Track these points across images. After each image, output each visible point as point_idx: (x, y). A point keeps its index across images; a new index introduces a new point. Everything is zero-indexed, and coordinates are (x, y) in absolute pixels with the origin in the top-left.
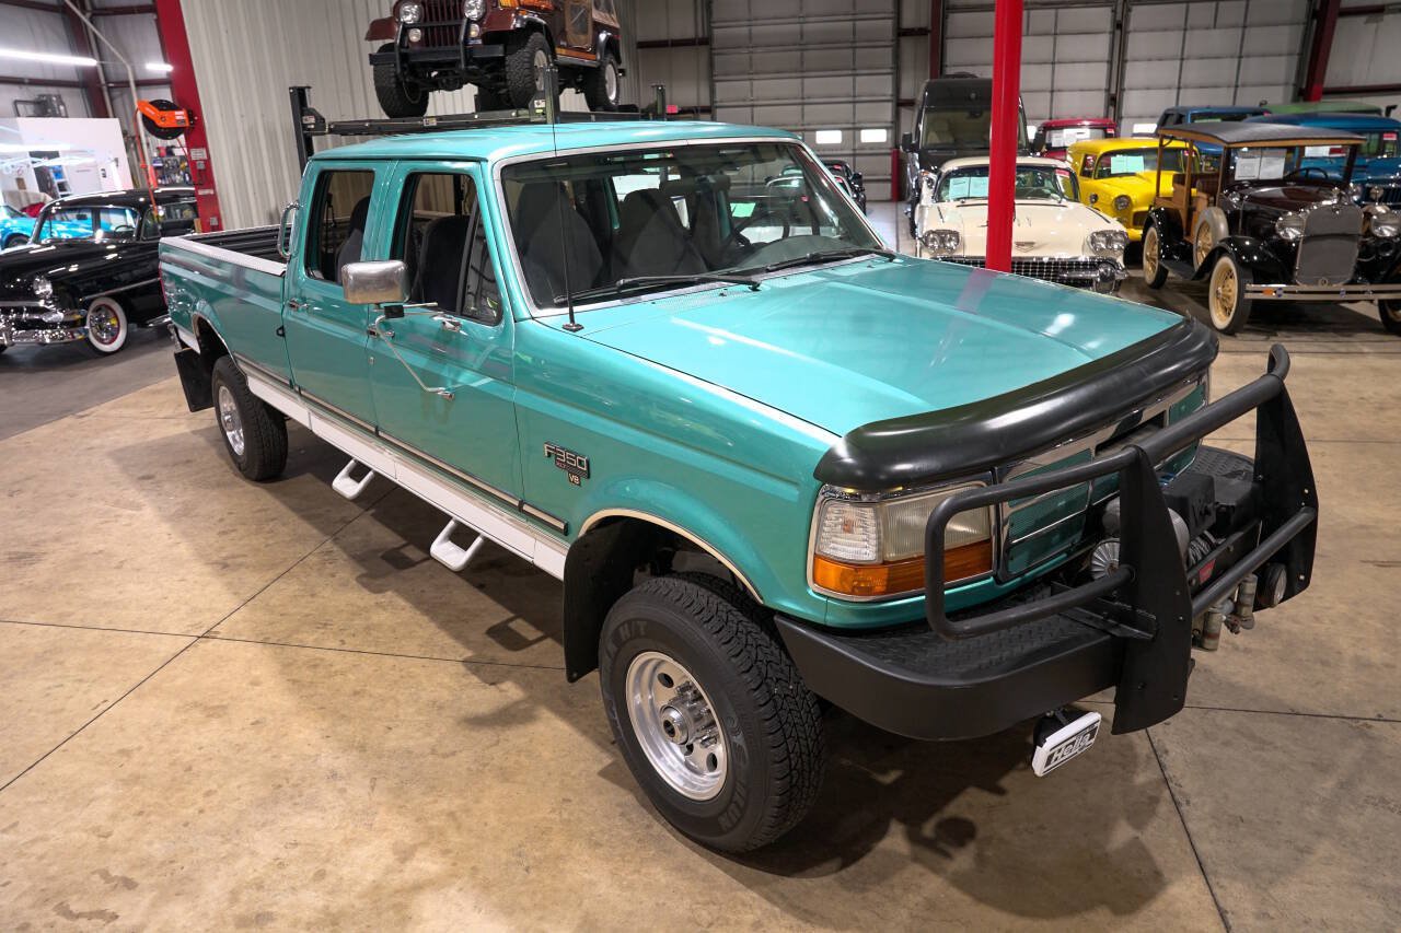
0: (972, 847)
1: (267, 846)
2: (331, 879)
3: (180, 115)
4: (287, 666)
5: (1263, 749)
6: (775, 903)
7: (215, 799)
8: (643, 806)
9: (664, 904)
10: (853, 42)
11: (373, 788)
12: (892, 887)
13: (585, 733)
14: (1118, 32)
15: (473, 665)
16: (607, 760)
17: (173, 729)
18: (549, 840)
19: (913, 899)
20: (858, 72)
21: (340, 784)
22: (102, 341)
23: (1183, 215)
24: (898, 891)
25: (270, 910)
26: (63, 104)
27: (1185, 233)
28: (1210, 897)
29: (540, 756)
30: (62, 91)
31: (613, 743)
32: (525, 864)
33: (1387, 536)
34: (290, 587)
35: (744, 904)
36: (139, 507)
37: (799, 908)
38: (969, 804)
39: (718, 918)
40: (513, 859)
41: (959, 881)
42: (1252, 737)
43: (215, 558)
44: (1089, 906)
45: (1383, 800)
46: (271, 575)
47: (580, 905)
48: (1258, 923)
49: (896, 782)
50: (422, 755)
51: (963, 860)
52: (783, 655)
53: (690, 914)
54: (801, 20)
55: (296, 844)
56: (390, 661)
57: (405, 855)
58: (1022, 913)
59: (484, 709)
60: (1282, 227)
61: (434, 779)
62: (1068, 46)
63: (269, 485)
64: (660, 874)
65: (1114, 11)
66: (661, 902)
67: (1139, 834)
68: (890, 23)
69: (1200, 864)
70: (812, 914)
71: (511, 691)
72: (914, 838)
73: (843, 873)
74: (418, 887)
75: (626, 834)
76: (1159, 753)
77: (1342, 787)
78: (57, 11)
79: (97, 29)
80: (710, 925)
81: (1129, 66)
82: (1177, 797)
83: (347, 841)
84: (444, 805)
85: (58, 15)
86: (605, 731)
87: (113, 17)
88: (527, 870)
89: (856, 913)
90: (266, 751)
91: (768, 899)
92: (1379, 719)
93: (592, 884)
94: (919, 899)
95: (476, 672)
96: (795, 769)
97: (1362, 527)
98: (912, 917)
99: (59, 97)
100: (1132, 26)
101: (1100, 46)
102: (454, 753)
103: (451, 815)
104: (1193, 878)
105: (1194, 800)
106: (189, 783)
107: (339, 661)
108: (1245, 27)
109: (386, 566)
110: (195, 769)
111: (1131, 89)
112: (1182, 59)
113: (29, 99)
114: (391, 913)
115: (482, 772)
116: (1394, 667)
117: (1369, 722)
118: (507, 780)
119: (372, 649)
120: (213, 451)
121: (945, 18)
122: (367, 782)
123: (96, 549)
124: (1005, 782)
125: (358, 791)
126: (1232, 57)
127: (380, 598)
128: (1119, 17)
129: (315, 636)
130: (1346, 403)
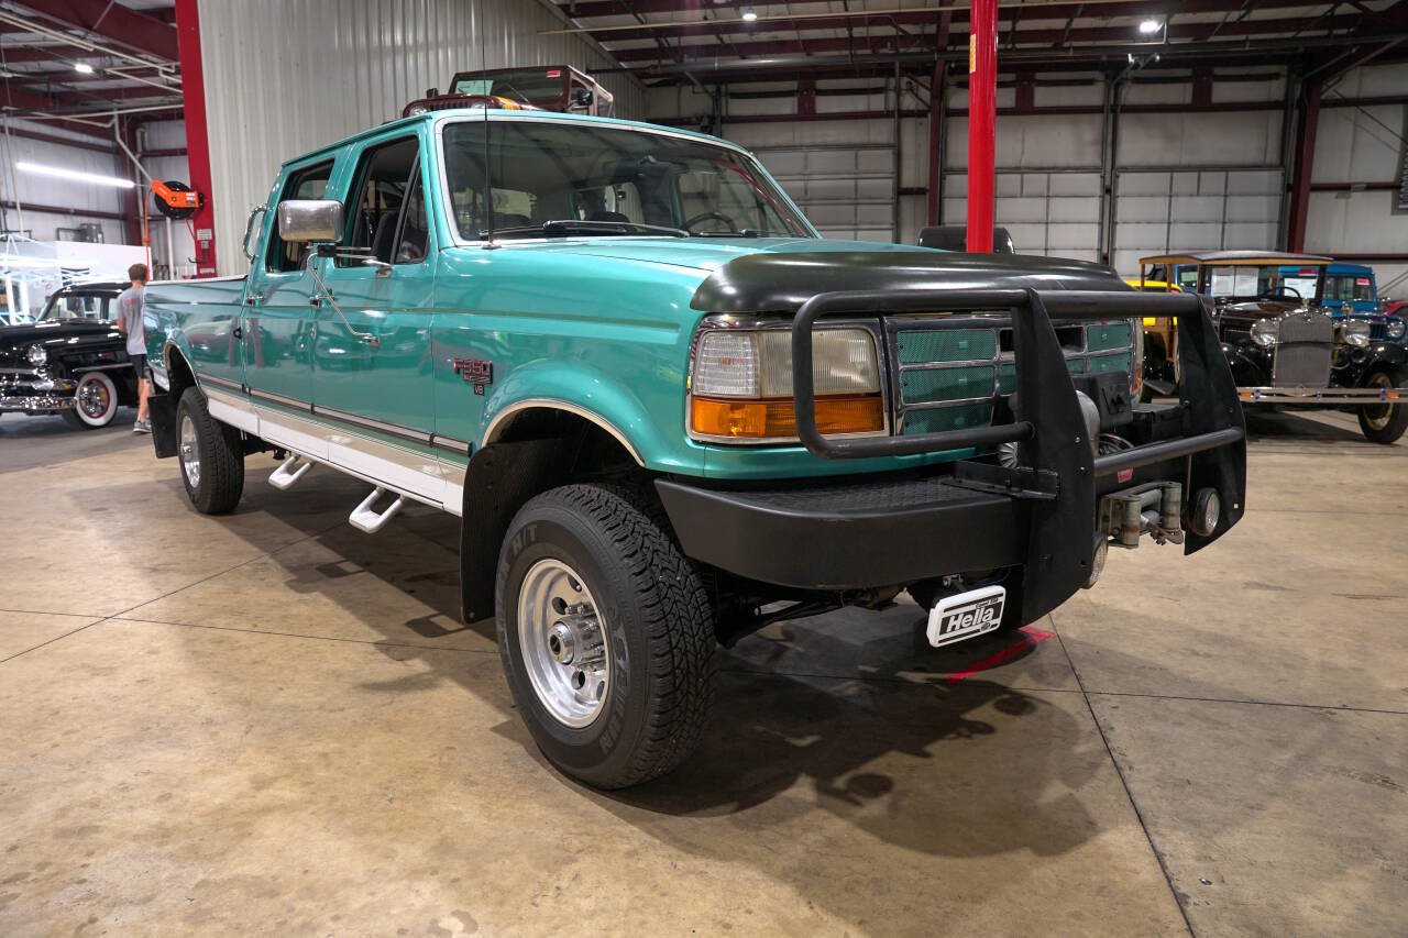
0: (886, 798)
1: (114, 773)
2: (176, 801)
3: (191, 197)
4: (189, 641)
5: (1217, 729)
6: (657, 837)
7: (74, 737)
8: (532, 755)
9: (533, 833)
10: (856, 199)
11: (247, 733)
12: (791, 827)
13: (485, 698)
14: (1107, 197)
15: (382, 647)
16: (502, 719)
17: (53, 682)
18: (423, 778)
19: (812, 838)
20: (860, 227)
21: (213, 729)
22: (90, 415)
23: (1166, 338)
24: (796, 831)
25: (98, 824)
26: (101, 233)
27: (1167, 354)
28: (1147, 842)
29: (432, 714)
30: (104, 222)
31: (513, 707)
32: (391, 796)
33: (1363, 578)
34: (217, 586)
35: (621, 836)
36: (83, 529)
37: (681, 841)
38: (890, 764)
39: (589, 847)
40: (378, 791)
41: (866, 825)
42: (1206, 719)
43: (147, 565)
44: (1011, 847)
45: (1343, 769)
46: (196, 578)
47: (439, 831)
48: (1197, 864)
49: (812, 746)
50: (310, 710)
51: (875, 808)
52: (673, 549)
53: (561, 843)
54: (806, 177)
55: (149, 773)
56: (298, 641)
57: (261, 784)
58: (934, 852)
59: (384, 678)
60: (1257, 333)
61: (314, 727)
62: (1060, 208)
63: (219, 518)
64: (535, 810)
65: (1103, 177)
66: (530, 831)
67: (1073, 792)
68: (890, 182)
69: (1139, 816)
70: (696, 846)
71: (418, 666)
72: (823, 788)
73: (739, 814)
74: (267, 810)
75: (507, 776)
76: (1103, 730)
77: (1300, 759)
78: (111, 152)
79: (144, 167)
80: (580, 851)
81: (1118, 227)
82: (1120, 764)
83: (203, 773)
84: (319, 748)
85: (111, 156)
86: (507, 698)
87: (159, 158)
88: (391, 800)
89: (746, 847)
90: (144, 702)
91: (649, 832)
92: (1344, 707)
93: (459, 814)
94: (820, 838)
95: (386, 651)
96: (678, 667)
97: (1337, 571)
98: (808, 851)
99: (99, 226)
100: (1120, 192)
101: (1092, 208)
102: (342, 710)
103: (324, 755)
104: (1130, 827)
105: (1136, 767)
106: (50, 724)
107: (244, 638)
108: (1226, 196)
109: (319, 574)
110: (62, 714)
111: (1121, 249)
112: (1169, 223)
113: (70, 227)
114: (231, 830)
115: (369, 724)
116: (1363, 670)
117: (1334, 711)
118: (391, 731)
119: (284, 632)
120: (173, 494)
121: (943, 179)
122: (243, 728)
123: (27, 555)
124: (930, 748)
125: (232, 735)
126: (1217, 222)
127: (305, 596)
128: (1107, 183)
129: (228, 621)
130: (1324, 486)
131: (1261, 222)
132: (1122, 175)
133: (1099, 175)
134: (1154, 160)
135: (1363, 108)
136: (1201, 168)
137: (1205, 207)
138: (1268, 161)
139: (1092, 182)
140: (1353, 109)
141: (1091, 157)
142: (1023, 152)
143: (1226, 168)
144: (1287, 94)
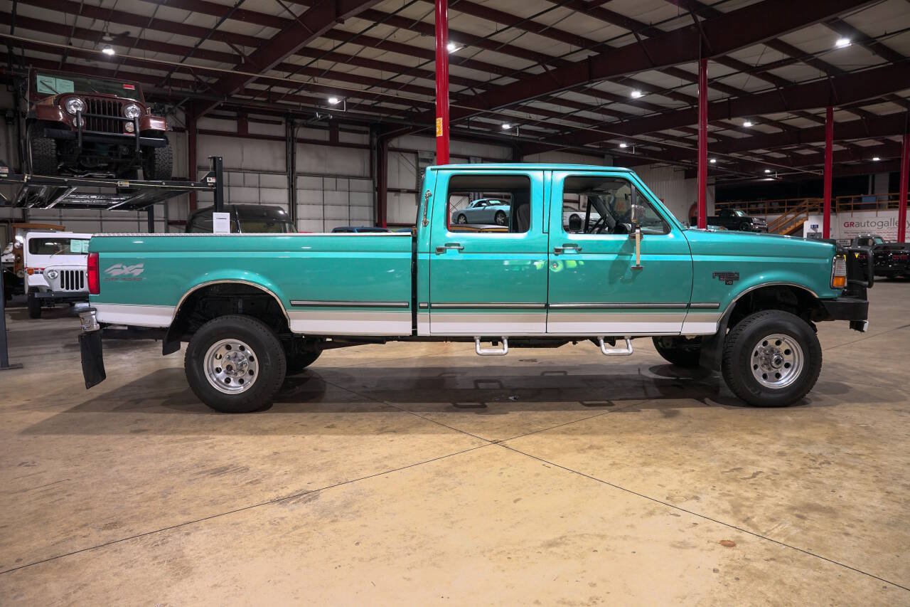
131: (365, 206)
132: (299, 177)
133: (286, 176)
134: (313, 170)
135: (402, 153)
136: (337, 176)
137: (339, 197)
138: (365, 175)
139: (283, 180)
140: (398, 153)
141: (281, 166)
142: (243, 160)
143: (349, 177)
144: (371, 141)
